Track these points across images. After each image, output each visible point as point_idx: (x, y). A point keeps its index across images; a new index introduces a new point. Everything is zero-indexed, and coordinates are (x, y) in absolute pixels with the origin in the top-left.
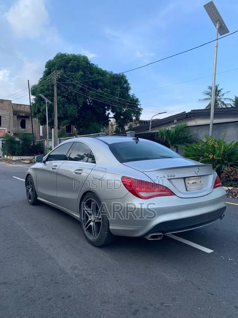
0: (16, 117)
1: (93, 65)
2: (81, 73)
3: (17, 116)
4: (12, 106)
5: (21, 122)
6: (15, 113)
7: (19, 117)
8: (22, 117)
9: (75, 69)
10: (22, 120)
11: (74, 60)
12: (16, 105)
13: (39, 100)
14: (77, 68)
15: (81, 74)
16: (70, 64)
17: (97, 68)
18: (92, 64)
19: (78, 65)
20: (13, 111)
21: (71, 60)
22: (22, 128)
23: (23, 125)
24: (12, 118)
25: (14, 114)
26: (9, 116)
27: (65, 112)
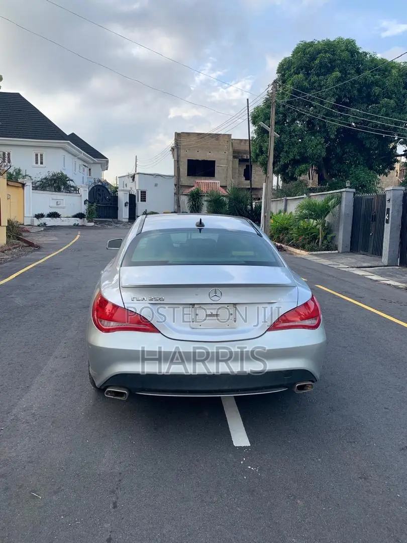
0: (237, 161)
1: (366, 54)
2: (337, 74)
3: (239, 160)
4: (232, 143)
5: (245, 170)
6: (236, 154)
7: (242, 161)
8: (247, 160)
9: (327, 69)
10: (246, 165)
11: (325, 52)
12: (238, 141)
13: (262, 132)
14: (330, 65)
15: (336, 77)
16: (317, 62)
17: (373, 60)
18: (364, 53)
19: (331, 61)
20: (234, 152)
21: (319, 52)
22: (246, 180)
23: (248, 175)
24: (231, 163)
25: (234, 157)
26: (226, 161)
27: (302, 151)
